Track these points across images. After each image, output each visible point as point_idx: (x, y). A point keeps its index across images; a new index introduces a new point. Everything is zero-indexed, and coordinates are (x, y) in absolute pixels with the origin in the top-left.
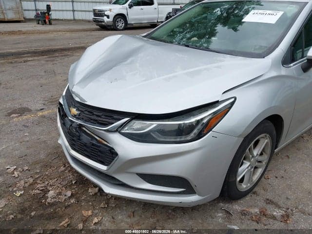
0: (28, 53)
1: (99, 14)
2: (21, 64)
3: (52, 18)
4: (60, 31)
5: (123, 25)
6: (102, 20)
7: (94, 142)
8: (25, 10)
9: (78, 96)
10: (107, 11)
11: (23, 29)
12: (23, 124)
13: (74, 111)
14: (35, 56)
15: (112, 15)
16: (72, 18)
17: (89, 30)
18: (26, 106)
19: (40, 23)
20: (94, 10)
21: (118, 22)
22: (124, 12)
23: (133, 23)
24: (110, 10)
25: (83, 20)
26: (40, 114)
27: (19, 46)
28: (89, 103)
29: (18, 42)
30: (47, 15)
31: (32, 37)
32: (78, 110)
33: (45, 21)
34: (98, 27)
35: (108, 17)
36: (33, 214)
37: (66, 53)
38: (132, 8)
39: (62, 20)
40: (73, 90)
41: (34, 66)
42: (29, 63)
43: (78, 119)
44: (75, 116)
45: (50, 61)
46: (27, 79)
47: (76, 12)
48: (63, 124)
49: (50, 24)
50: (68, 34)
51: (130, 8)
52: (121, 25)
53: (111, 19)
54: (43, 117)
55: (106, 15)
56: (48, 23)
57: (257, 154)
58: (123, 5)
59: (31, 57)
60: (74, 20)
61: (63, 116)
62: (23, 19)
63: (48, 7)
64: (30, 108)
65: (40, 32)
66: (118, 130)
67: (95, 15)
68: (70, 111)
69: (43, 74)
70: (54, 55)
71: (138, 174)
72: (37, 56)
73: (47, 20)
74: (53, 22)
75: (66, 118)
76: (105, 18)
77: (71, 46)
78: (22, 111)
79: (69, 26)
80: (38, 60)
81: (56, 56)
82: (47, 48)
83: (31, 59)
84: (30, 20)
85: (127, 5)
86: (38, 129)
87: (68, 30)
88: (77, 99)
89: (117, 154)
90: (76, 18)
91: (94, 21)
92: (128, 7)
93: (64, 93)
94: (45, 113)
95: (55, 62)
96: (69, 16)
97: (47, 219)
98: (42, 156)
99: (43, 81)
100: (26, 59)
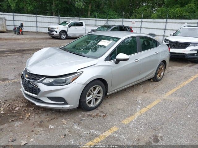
0: (8, 51)
1: (51, 30)
2: (4, 57)
3: (24, 31)
4: (27, 39)
5: (65, 36)
6: (53, 34)
7: (33, 87)
8: (7, 25)
9: (28, 70)
10: (55, 28)
11: (6, 37)
12: (5, 84)
13: (27, 76)
14: (12, 53)
15: (58, 31)
16: (36, 31)
17: (45, 39)
18: (6, 78)
19: (16, 33)
20: (49, 28)
21: (62, 35)
22: (66, 29)
23: (70, 35)
24: (58, 28)
25: (42, 33)
26: (13, 81)
27: (3, 47)
28: (32, 73)
29: (2, 45)
30: (20, 29)
31: (11, 42)
32: (28, 75)
33: (19, 33)
34: (51, 37)
35: (56, 32)
36: (8, 115)
37: (30, 52)
38: (70, 27)
39: (30, 32)
40: (27, 68)
41: (11, 58)
42: (8, 57)
43: (28, 79)
44: (27, 78)
45: (21, 56)
46: (7, 65)
47: (38, 28)
48: (23, 81)
49: (22, 34)
50: (32, 41)
51: (69, 27)
52: (64, 36)
53: (58, 33)
54: (15, 82)
55: (55, 31)
56: (21, 34)
57: (96, 93)
58: (66, 26)
59: (10, 53)
60: (37, 32)
61: (23, 78)
62: (6, 31)
63: (22, 24)
64: (8, 78)
65: (16, 39)
66: (41, 82)
67: (49, 30)
68: (25, 76)
69: (16, 63)
70: (23, 53)
71: (48, 97)
72: (13, 53)
73: (20, 32)
74: (24, 33)
75: (24, 79)
76: (55, 33)
77: (33, 48)
78: (4, 80)
79: (34, 36)
80: (14, 55)
81: (24, 54)
82: (19, 49)
83: (9, 55)
84: (10, 31)
85: (67, 26)
86: (12, 87)
87: (32, 38)
88: (28, 71)
89: (40, 90)
90: (38, 31)
91: (48, 34)
92: (68, 27)
93: (24, 70)
94: (16, 80)
95: (23, 57)
96: (34, 30)
97: (13, 116)
98: (13, 97)
99: (15, 66)
100: (7, 54)
